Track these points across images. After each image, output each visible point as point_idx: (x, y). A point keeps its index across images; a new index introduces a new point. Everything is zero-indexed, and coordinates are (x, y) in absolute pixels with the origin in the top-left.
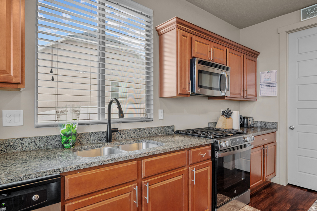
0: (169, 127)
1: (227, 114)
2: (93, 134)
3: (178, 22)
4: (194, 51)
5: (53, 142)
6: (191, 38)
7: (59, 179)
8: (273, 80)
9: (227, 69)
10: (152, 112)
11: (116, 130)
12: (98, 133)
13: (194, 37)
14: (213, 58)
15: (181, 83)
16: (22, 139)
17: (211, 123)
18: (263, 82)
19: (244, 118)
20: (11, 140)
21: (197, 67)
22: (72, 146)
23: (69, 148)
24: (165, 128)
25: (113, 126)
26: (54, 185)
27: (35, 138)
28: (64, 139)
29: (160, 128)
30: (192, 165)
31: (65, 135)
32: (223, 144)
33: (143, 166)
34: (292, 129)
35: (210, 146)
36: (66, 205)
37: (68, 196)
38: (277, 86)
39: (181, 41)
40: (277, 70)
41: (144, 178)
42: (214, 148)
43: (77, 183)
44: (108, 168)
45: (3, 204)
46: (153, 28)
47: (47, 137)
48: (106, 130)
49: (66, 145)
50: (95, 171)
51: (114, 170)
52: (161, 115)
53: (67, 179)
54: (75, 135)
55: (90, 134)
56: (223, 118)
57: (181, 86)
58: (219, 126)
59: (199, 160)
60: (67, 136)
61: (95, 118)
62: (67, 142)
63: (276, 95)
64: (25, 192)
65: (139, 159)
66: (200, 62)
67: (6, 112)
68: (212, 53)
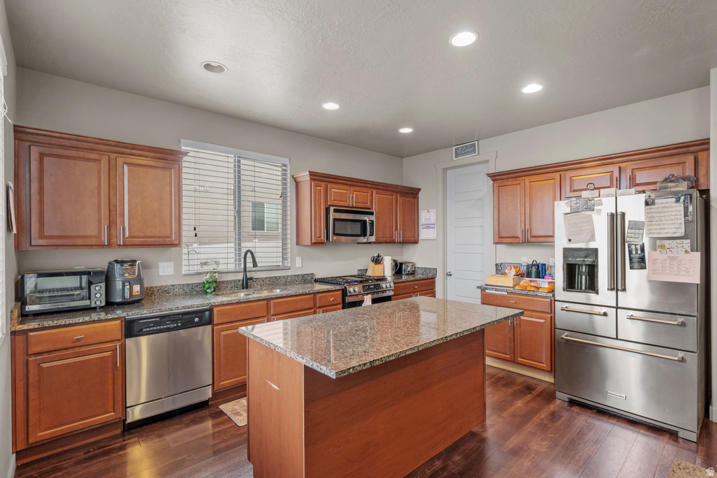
0: (308, 275)
1: (377, 260)
2: (231, 282)
3: (310, 175)
4: (330, 199)
5: (197, 289)
6: (327, 187)
7: (211, 310)
8: (433, 220)
9: (372, 214)
10: (289, 260)
11: (251, 279)
12: (235, 281)
13: (329, 185)
14: (352, 202)
15: (315, 233)
16: (173, 286)
17: (360, 270)
18: (423, 222)
19: (401, 264)
20: (166, 286)
21: (332, 215)
22: (214, 291)
23: (211, 293)
24: (303, 276)
25: (249, 275)
26: (207, 313)
27: (183, 285)
28: (207, 286)
29: (298, 276)
30: (319, 307)
31: (208, 282)
32: (351, 290)
33: (272, 305)
34: (451, 275)
35: (340, 292)
36: (215, 328)
37: (215, 322)
38: (435, 228)
39: (315, 192)
40: (435, 210)
41: (273, 315)
42: (344, 292)
43: (222, 313)
44: (243, 305)
45: (179, 321)
46: (289, 175)
47: (192, 284)
48: (242, 278)
49: (208, 291)
50: (234, 306)
51: (247, 306)
52: (298, 262)
53: (215, 310)
54: (216, 282)
55: (227, 282)
56: (372, 264)
57: (315, 235)
58: (369, 273)
59: (327, 304)
60: (210, 283)
61: (232, 267)
62: (208, 288)
63: (435, 238)
65: (268, 300)
66: (336, 211)
67: (161, 264)
68: (353, 198)
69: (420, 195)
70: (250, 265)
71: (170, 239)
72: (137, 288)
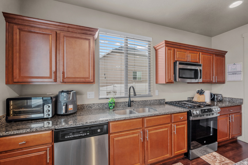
0: (162, 100)
1: (201, 93)
2: (122, 103)
3: (166, 43)
4: (176, 57)
5: (105, 106)
6: (174, 50)
7: (108, 124)
8: (239, 69)
9: (200, 65)
10: (152, 91)
11: (133, 101)
12: (124, 102)
13: (176, 49)
14: (189, 59)
15: (168, 76)
16: (94, 104)
17: (189, 98)
18: (230, 71)
19: (214, 95)
20: (90, 104)
21: (178, 66)
22: (113, 108)
23: (112, 109)
24: (159, 100)
25: (132, 99)
27: (99, 104)
28: (110, 105)
29: (157, 100)
30: (174, 123)
31: (110, 103)
32: (195, 112)
33: (145, 121)
35: (186, 113)
36: (110, 136)
37: (111, 132)
38: (242, 74)
39: (168, 53)
40: (242, 63)
41: (146, 127)
42: (189, 114)
43: (115, 127)
44: (128, 121)
45: (88, 132)
46: (152, 47)
47: (103, 104)
48: (128, 101)
49: (111, 108)
50: (122, 122)
51: (130, 122)
52: (157, 93)
53: (111, 124)
54: (114, 103)
55: (121, 103)
56: (198, 95)
57: (168, 78)
58: (195, 100)
59: (178, 121)
60: (111, 104)
61: (123, 95)
62: (111, 106)
63: (242, 80)
64: (95, 128)
65: (143, 118)
66: (180, 64)
67: (88, 93)
68: (189, 57)
69: (226, 55)
70: (132, 94)
71: (89, 79)
72: (71, 107)
